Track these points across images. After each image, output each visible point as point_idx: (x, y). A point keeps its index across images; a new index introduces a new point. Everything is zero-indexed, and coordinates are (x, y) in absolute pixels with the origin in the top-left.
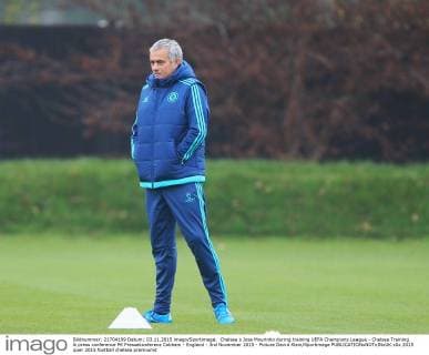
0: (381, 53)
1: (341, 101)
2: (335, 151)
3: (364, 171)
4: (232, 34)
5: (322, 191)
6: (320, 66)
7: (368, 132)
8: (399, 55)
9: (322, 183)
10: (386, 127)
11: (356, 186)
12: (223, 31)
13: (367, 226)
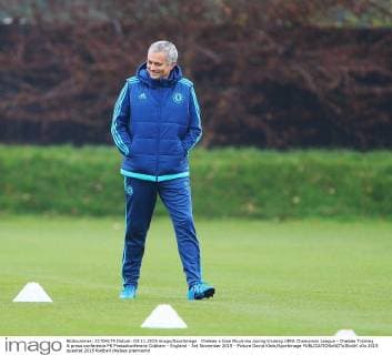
0: (266, 48)
1: (228, 93)
2: (223, 138)
3: (249, 157)
4: (126, 30)
5: (211, 176)
6: (209, 61)
7: (253, 121)
8: (281, 50)
9: (209, 169)
10: (269, 116)
11: (241, 171)
12: (118, 28)
13: (251, 208)
